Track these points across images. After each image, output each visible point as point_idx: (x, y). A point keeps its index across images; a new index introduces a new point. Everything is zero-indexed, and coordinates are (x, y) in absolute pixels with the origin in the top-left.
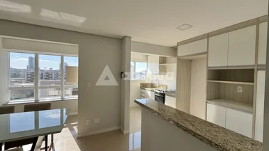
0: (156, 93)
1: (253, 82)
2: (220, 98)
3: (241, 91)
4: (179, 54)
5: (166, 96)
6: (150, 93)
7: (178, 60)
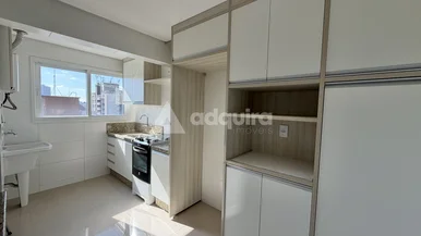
0: (136, 144)
1: (316, 116)
2: (251, 151)
3: (285, 135)
4: (176, 55)
5: (153, 152)
6: (123, 145)
7: (174, 66)
